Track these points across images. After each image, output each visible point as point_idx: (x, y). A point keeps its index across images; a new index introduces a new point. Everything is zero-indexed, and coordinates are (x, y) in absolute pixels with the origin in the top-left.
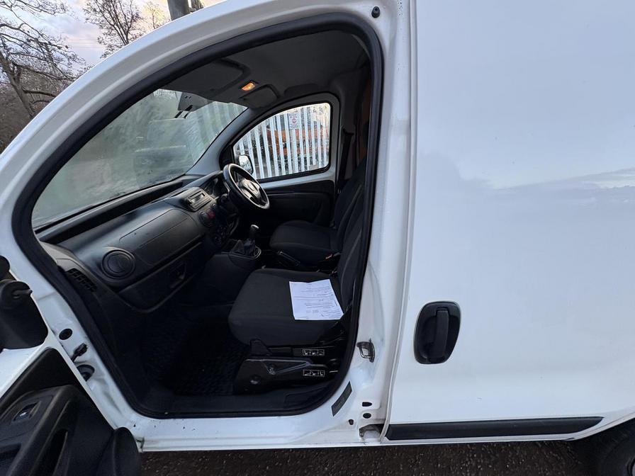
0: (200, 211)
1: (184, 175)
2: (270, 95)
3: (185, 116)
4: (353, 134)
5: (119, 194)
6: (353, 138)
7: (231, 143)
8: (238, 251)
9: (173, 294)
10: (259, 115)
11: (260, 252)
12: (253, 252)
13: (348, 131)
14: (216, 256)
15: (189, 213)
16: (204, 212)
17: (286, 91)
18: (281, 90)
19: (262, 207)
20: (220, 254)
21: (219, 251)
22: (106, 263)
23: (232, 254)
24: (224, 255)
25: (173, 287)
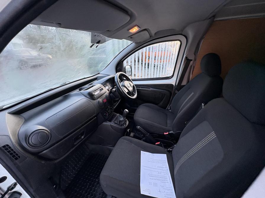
0: (99, 99)
1: (99, 74)
2: (146, 35)
3: (97, 47)
4: (192, 60)
5: (65, 83)
6: (191, 62)
7: (122, 60)
8: (116, 122)
9: (75, 148)
10: (139, 46)
11: (128, 123)
12: (124, 124)
13: (190, 58)
14: (104, 123)
15: (92, 101)
16: (100, 100)
17: (155, 34)
18: (153, 32)
19: (133, 98)
20: (106, 122)
21: (106, 120)
22: (30, 138)
23: (112, 123)
24: (108, 123)
25: (75, 144)
